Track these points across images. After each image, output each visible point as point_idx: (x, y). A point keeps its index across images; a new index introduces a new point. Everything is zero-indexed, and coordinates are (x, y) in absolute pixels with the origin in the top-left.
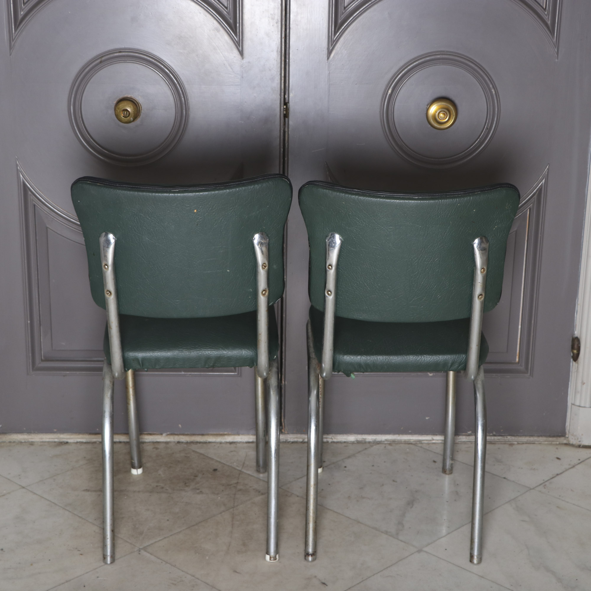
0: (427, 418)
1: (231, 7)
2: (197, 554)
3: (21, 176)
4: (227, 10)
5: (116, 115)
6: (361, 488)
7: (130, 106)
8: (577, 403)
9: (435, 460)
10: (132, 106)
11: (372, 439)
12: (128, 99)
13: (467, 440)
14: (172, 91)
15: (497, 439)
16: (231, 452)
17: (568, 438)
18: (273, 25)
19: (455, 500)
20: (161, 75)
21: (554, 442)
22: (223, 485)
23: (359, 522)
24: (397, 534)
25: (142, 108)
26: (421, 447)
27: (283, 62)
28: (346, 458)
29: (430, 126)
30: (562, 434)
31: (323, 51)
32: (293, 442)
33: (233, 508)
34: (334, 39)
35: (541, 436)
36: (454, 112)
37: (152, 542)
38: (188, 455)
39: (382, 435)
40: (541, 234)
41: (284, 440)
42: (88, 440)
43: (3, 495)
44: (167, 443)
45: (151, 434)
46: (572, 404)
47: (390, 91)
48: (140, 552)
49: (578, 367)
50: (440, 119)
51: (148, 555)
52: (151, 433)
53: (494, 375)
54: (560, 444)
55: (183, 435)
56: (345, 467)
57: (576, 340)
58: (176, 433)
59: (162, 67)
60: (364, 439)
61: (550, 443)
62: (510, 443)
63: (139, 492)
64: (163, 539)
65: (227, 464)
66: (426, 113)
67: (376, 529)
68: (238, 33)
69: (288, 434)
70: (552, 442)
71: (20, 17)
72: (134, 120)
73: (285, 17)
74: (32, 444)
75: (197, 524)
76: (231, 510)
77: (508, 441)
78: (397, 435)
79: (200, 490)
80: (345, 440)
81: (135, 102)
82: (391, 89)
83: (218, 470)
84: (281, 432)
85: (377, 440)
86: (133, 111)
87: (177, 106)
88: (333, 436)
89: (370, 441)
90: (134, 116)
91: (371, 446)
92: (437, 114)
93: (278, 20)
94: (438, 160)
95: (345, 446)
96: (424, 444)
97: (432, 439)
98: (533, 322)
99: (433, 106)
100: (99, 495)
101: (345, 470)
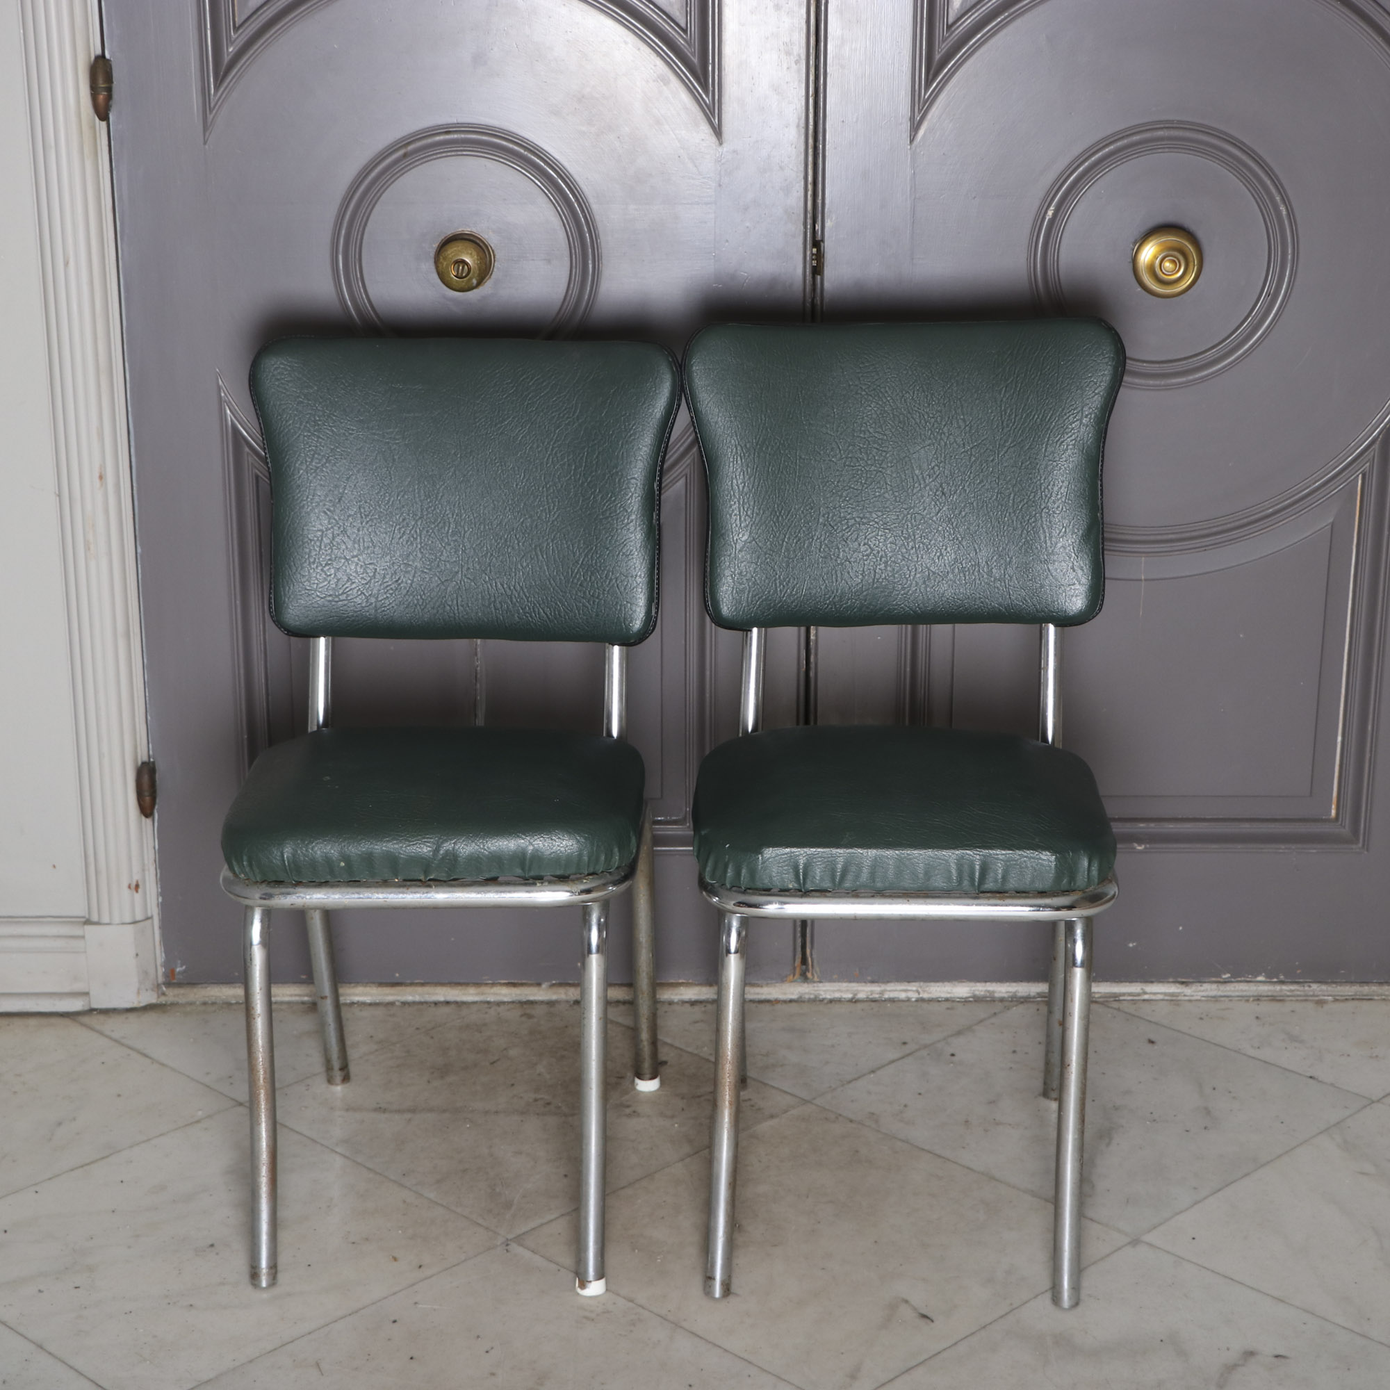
0: (1131, 945)
1: (694, 29)
2: (636, 1251)
3: (228, 412)
4: (685, 36)
5: (439, 274)
6: (992, 1102)
7: (470, 252)
9: (1153, 1038)
10: (474, 253)
11: (1007, 992)
12: (467, 237)
13: (1220, 993)
14: (564, 218)
15: (1288, 991)
16: (696, 1022)
18: (788, 68)
19: (1205, 1128)
20: (539, 184)
22: (683, 1098)
23: (993, 1178)
25: (497, 257)
26: (1119, 1009)
27: (810, 151)
28: (952, 1036)
29: (1140, 289)
31: (901, 124)
32: (831, 1001)
33: (709, 1147)
34: (926, 97)
36: (1197, 257)
37: (532, 1225)
39: (1030, 984)
41: (812, 996)
42: (377, 999)
43: (198, 1122)
44: (551, 1003)
45: (514, 985)
47: (1050, 213)
48: (508, 1247)
50: (1163, 273)
51: (527, 1254)
52: (515, 981)
53: (1283, 847)
56: (953, 1055)
58: (570, 982)
59: (542, 164)
60: (988, 991)
62: (1317, 998)
63: (496, 1112)
64: (557, 1218)
65: (689, 1050)
66: (1131, 260)
67: (1032, 1193)
68: (710, 86)
69: (820, 982)
71: (226, 59)
72: (479, 284)
73: (814, 49)
75: (631, 1185)
77: (1313, 996)
80: (949, 996)
81: (481, 244)
82: (1052, 208)
83: (669, 1064)
84: (804, 977)
85: (1019, 994)
86: (478, 264)
87: (573, 251)
88: (921, 987)
89: (1004, 998)
90: (479, 275)
91: (1005, 1007)
92: (1158, 262)
93: (800, 57)
94: (1158, 365)
95: (948, 1009)
96: (1124, 1002)
97: (1141, 991)
98: (1370, 728)
99: (1148, 244)
100: (409, 1121)
101: (953, 1063)
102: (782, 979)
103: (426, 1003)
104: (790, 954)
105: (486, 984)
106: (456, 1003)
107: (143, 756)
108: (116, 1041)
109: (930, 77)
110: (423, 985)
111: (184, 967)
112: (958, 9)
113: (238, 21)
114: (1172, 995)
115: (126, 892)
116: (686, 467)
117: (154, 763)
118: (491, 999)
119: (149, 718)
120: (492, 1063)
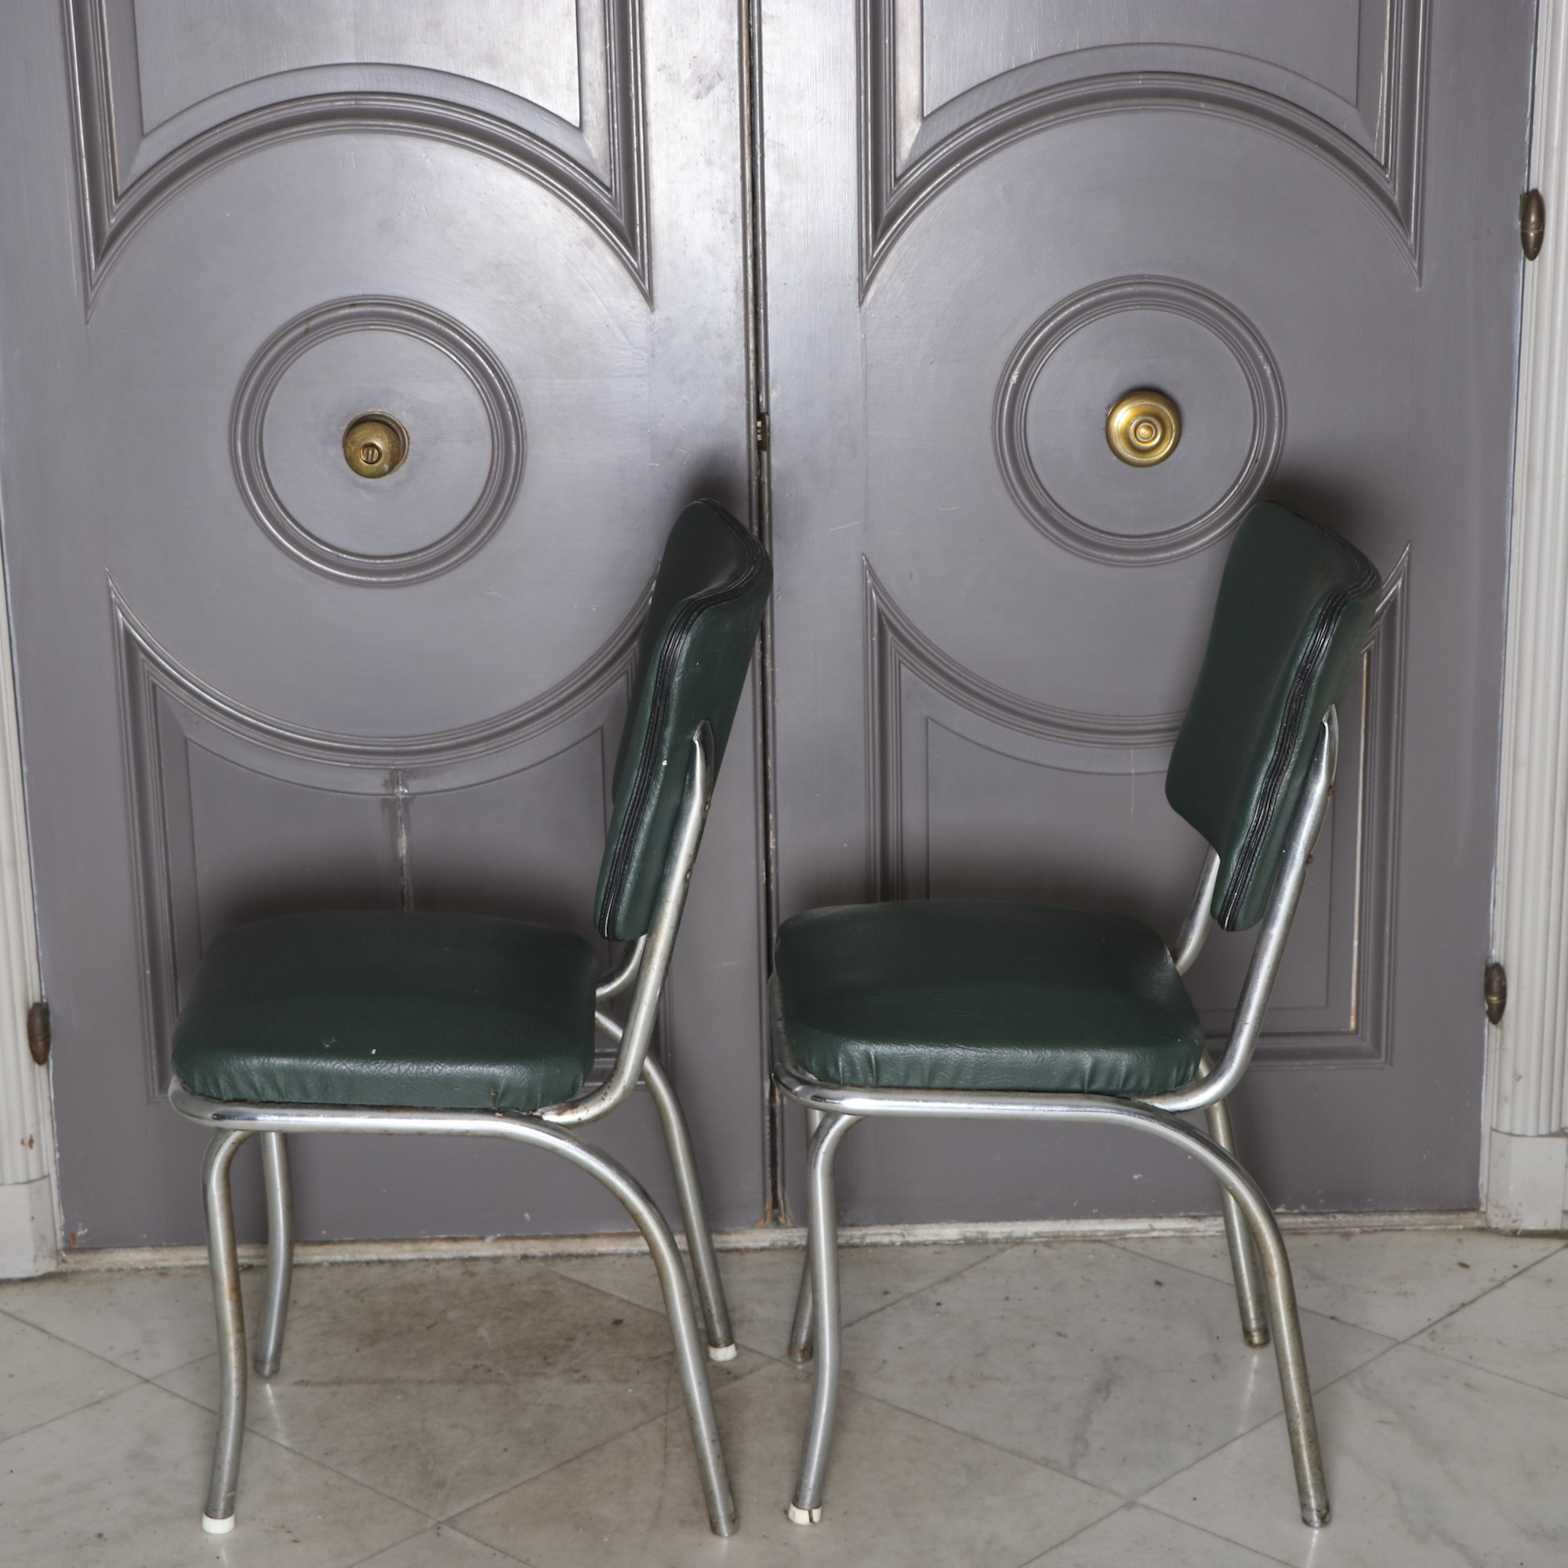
0: (1136, 1177)
1: (619, 188)
2: (581, 1530)
3: (120, 615)
4: (609, 196)
5: (347, 459)
6: (980, 1355)
7: (380, 435)
8: (1505, 1128)
9: (1160, 1279)
10: (385, 436)
11: (1001, 1233)
12: (378, 418)
14: (483, 395)
15: (1312, 1223)
17: (1485, 1213)
18: (723, 228)
19: (1213, 1377)
20: (455, 359)
21: (1451, 1224)
22: (639, 1360)
23: (976, 1439)
24: (1073, 1465)
25: (411, 439)
26: (1124, 1249)
27: (751, 317)
28: (940, 1282)
29: (1115, 458)
30: (1471, 1203)
31: (849, 285)
33: (666, 1413)
34: (875, 255)
35: (1420, 1211)
36: (1175, 422)
37: (467, 1504)
38: (550, 1288)
39: (1027, 1223)
40: (1398, 714)
41: (786, 1243)
43: (99, 1402)
44: (496, 1259)
45: (455, 1240)
46: (1492, 1129)
47: (1014, 378)
48: (441, 1531)
49: (1502, 1037)
50: (1139, 440)
51: (460, 1537)
52: (456, 1236)
53: (1298, 1063)
54: (1465, 1229)
55: (536, 1237)
56: (939, 1304)
57: (1495, 972)
58: (517, 1234)
59: (457, 337)
60: (981, 1233)
61: (1443, 1227)
62: (1343, 1230)
63: (431, 1382)
64: (494, 1497)
65: (648, 1306)
66: (1104, 426)
67: (1020, 1454)
68: (639, 249)
69: (794, 1226)
70: (1446, 1225)
71: (108, 232)
72: (391, 470)
73: (751, 206)
74: (163, 1272)
75: (577, 1457)
76: (661, 1420)
77: (1340, 1227)
78: (1064, 1222)
79: (582, 1374)
80: (936, 1238)
81: (394, 425)
82: (1016, 372)
83: (624, 1323)
84: (777, 1223)
85: (1015, 1235)
86: (390, 448)
87: (495, 431)
88: (905, 1230)
89: (998, 1239)
90: (391, 459)
91: (999, 1249)
92: (1132, 428)
93: (736, 216)
94: (1138, 540)
95: (936, 1253)
96: (1130, 1240)
97: (1149, 1228)
98: (1387, 930)
99: (1121, 409)
100: (334, 1394)
101: (939, 1313)
102: (753, 1225)
103: (357, 1262)
104: (760, 1196)
105: (425, 1240)
106: (391, 1262)
107: (34, 997)
108: (9, 1315)
109: (879, 234)
110: (353, 1242)
111: (86, 1230)
112: (906, 160)
113: (120, 191)
114: (1183, 1231)
115: (19, 1148)
116: (627, 663)
117: (47, 1004)
118: (429, 1256)
119: (40, 954)
120: (429, 1327)
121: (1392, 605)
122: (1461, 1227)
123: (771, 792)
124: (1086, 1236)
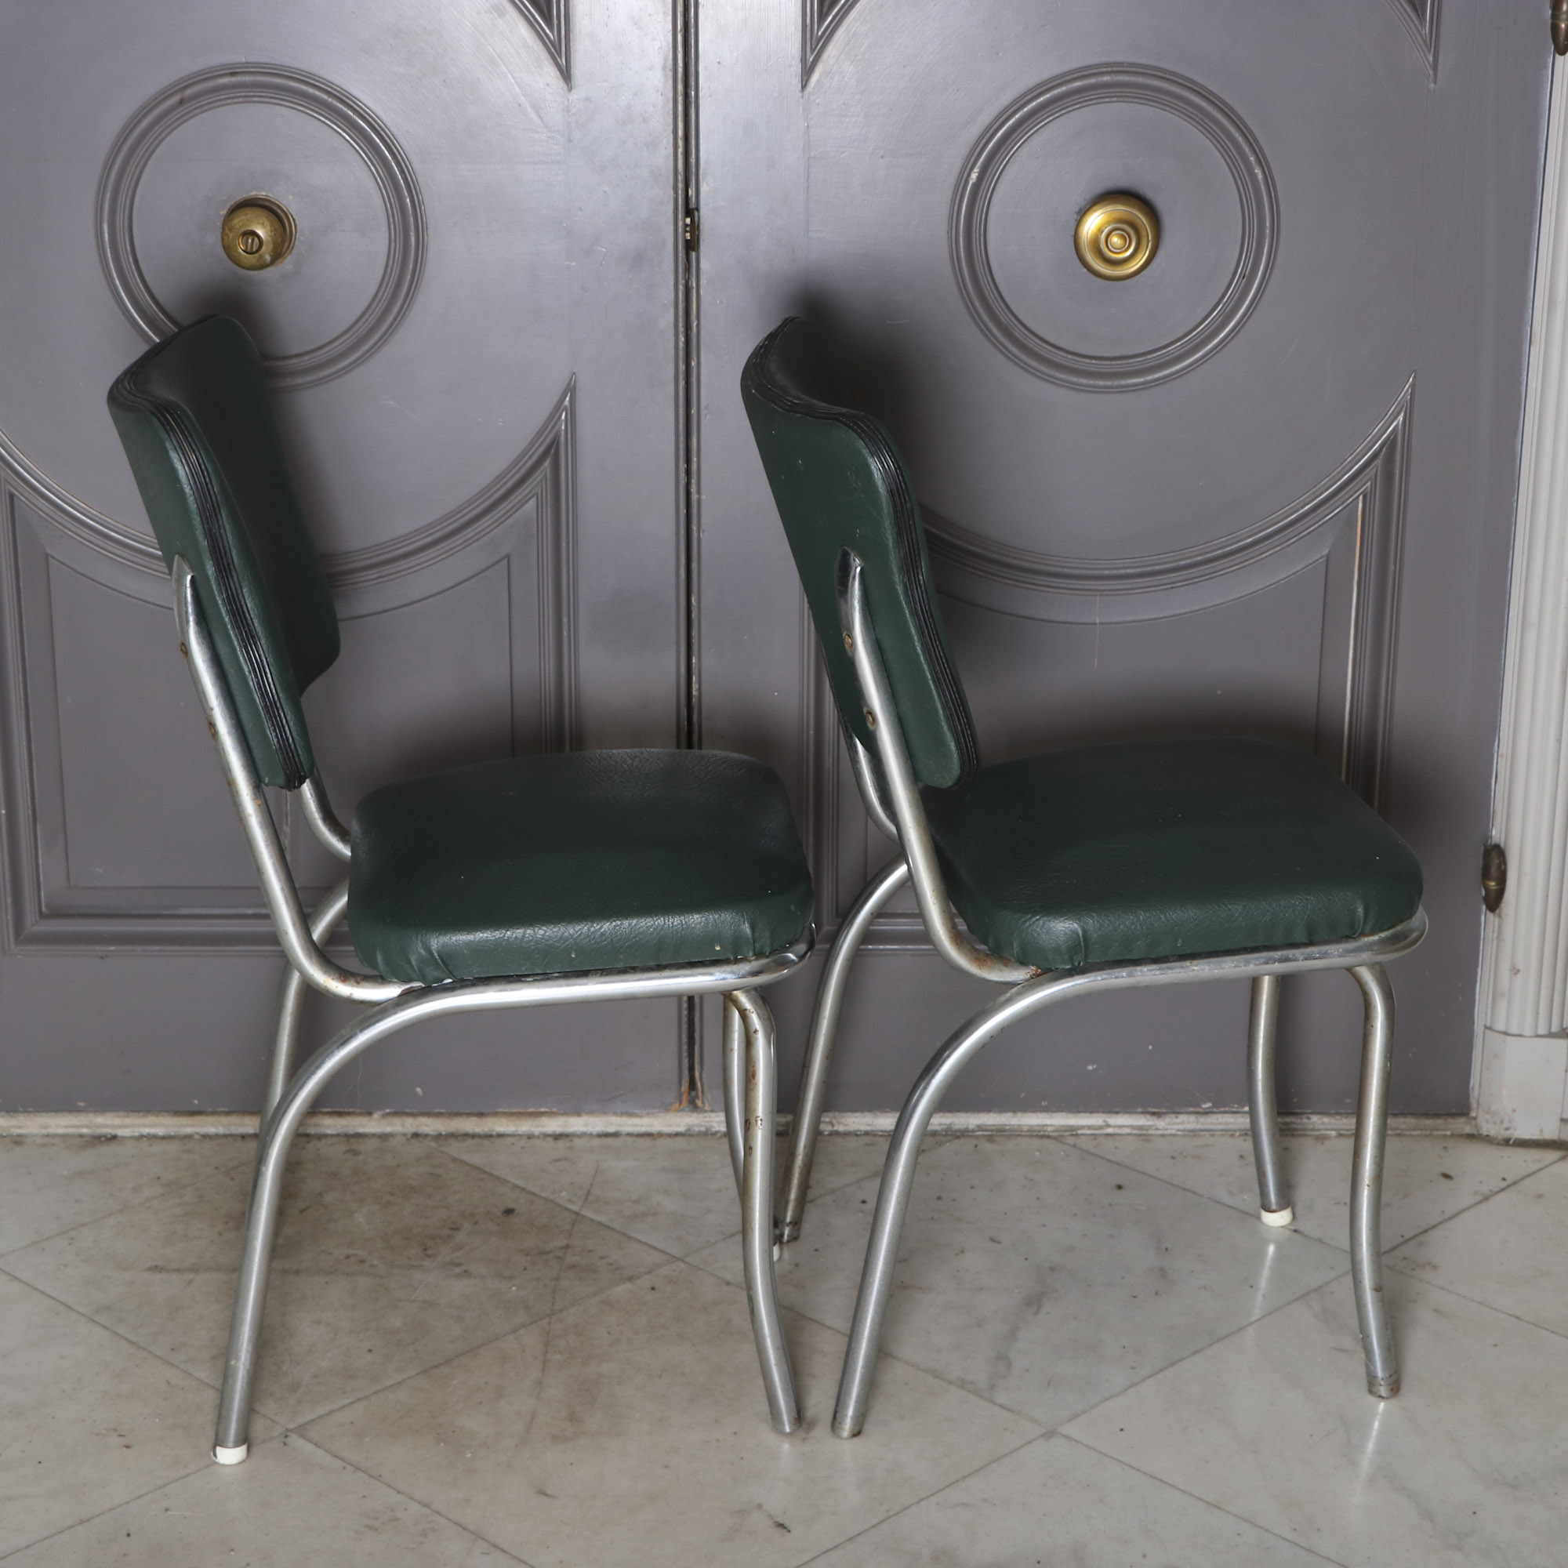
0: (1090, 1068)
2: (442, 1444)
5: (225, 248)
6: (901, 1261)
7: (261, 221)
8: (1500, 1026)
9: (1122, 1182)
10: (267, 223)
11: (941, 1124)
12: (261, 202)
13: (1199, 1127)
14: (379, 180)
15: (1281, 1123)
16: (557, 1160)
17: (1475, 1118)
19: (1157, 1293)
20: (348, 137)
21: (1437, 1130)
22: (527, 1254)
23: (889, 1355)
24: (992, 1387)
25: (298, 227)
26: (1074, 1146)
27: (680, 99)
28: (867, 1178)
29: (1084, 270)
30: (1461, 1107)
33: (549, 1316)
34: (820, 34)
35: (1403, 1114)
36: (1151, 230)
37: (321, 1410)
38: (440, 1171)
39: (969, 1114)
40: (1395, 564)
41: (703, 1129)
42: (172, 1131)
44: (384, 1137)
45: (340, 1114)
46: (1486, 1027)
47: (974, 176)
48: (288, 1440)
49: (1500, 927)
50: (1110, 250)
51: (308, 1447)
52: (341, 1110)
54: (1453, 1135)
55: (428, 1114)
57: (1494, 854)
58: (407, 1110)
59: (350, 113)
61: (1428, 1133)
62: (1318, 1133)
64: (352, 1403)
65: (543, 1195)
66: (1073, 234)
67: (935, 1374)
68: (555, 18)
69: (711, 1111)
70: (1432, 1130)
72: (273, 262)
74: (19, 1141)
75: (447, 1362)
76: (544, 1322)
77: (1316, 1129)
78: (1010, 1114)
79: (464, 1268)
80: (869, 1128)
81: (279, 211)
82: (976, 170)
83: (516, 1212)
84: (694, 1107)
85: (956, 1127)
86: (271, 237)
87: (391, 220)
88: (835, 1118)
89: (936, 1131)
90: (275, 250)
91: (937, 1143)
92: (1103, 236)
94: (1109, 363)
95: (867, 1144)
96: (1082, 1137)
97: (1104, 1124)
99: (1092, 214)
100: (190, 1282)
101: (862, 1212)
102: (666, 1108)
103: (231, 1135)
104: (674, 1077)
110: (227, 1113)
114: (1141, 1128)
116: (536, 486)
118: (311, 1130)
120: (302, 1211)
121: (1391, 444)
122: (1448, 1133)
123: (694, 633)
124: (1034, 1131)
